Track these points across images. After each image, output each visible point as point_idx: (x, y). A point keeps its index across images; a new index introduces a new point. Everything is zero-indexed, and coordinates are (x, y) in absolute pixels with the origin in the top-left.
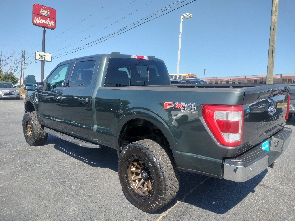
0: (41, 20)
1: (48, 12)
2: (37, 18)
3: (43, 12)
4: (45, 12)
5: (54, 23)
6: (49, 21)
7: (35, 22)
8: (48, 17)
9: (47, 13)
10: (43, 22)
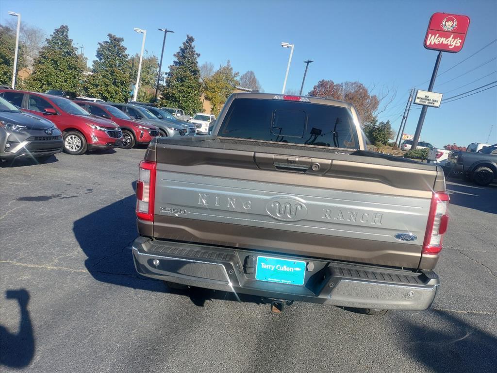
0: (440, 38)
1: (455, 24)
2: (433, 36)
3: (445, 25)
4: (449, 24)
5: (460, 41)
6: (452, 38)
7: (428, 43)
8: (452, 32)
9: (452, 26)
10: (441, 42)
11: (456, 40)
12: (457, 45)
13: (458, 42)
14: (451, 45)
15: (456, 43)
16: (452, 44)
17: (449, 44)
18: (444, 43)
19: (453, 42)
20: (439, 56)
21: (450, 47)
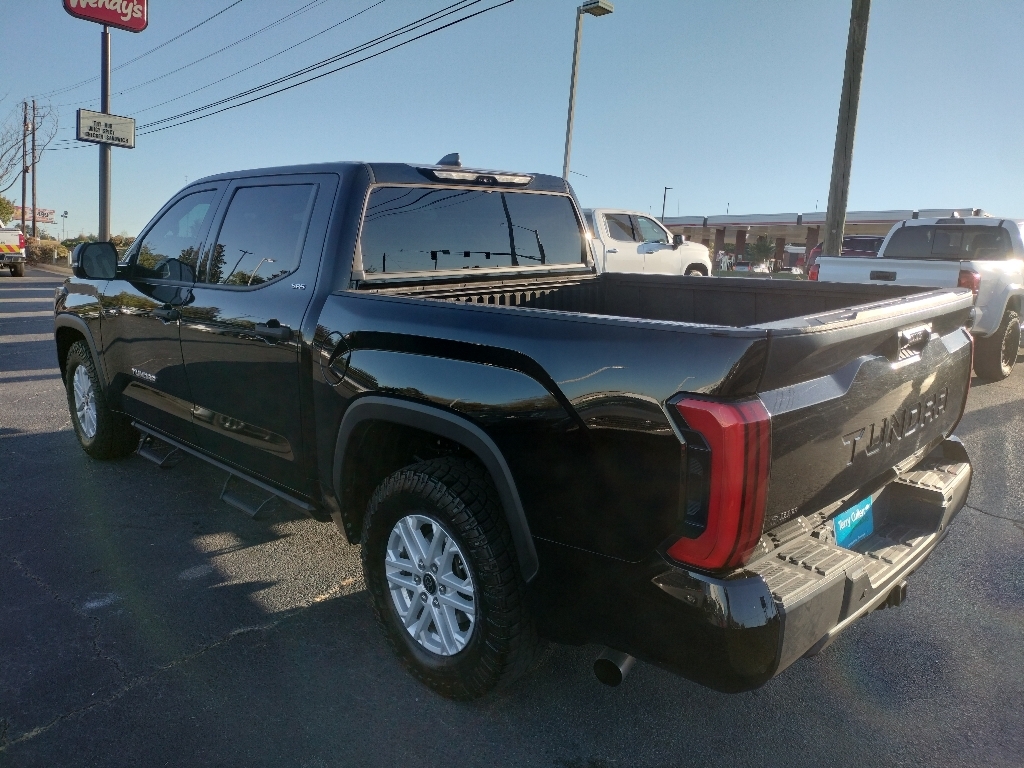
11: (131, 5)
12: (134, 15)
13: (135, 9)
14: (125, 15)
15: (133, 11)
16: (125, 11)
17: (119, 12)
18: (108, 7)
19: (127, 8)
20: (105, 36)
21: (123, 18)
